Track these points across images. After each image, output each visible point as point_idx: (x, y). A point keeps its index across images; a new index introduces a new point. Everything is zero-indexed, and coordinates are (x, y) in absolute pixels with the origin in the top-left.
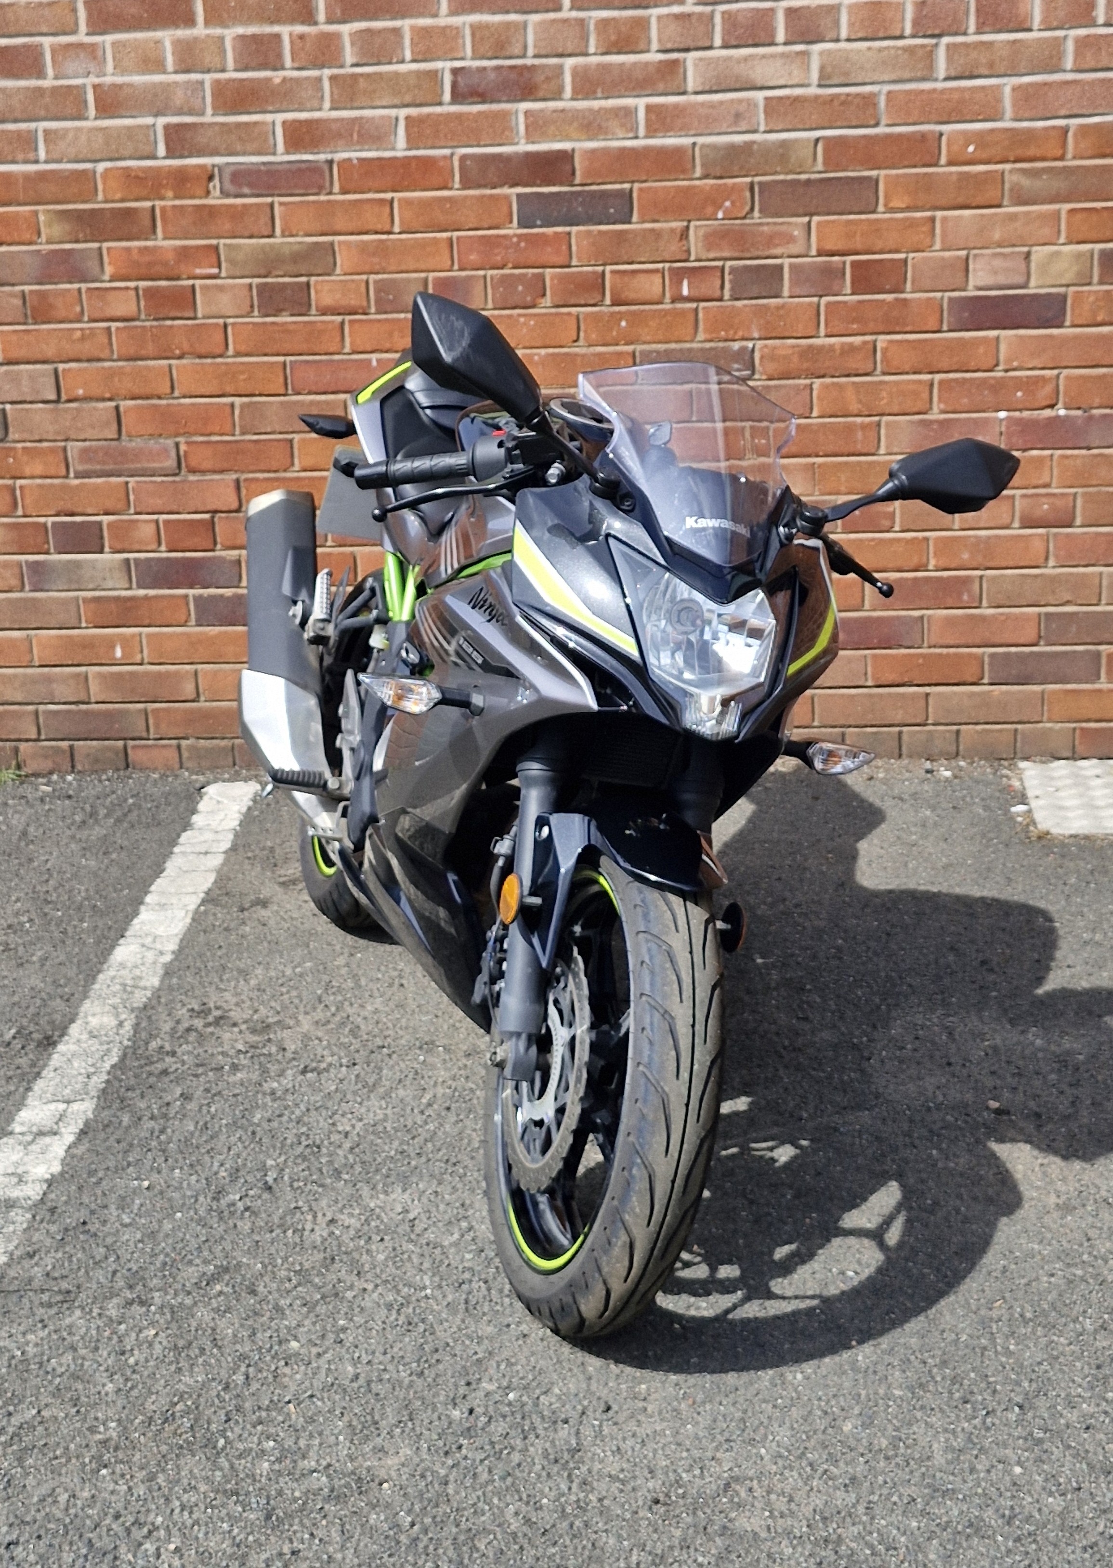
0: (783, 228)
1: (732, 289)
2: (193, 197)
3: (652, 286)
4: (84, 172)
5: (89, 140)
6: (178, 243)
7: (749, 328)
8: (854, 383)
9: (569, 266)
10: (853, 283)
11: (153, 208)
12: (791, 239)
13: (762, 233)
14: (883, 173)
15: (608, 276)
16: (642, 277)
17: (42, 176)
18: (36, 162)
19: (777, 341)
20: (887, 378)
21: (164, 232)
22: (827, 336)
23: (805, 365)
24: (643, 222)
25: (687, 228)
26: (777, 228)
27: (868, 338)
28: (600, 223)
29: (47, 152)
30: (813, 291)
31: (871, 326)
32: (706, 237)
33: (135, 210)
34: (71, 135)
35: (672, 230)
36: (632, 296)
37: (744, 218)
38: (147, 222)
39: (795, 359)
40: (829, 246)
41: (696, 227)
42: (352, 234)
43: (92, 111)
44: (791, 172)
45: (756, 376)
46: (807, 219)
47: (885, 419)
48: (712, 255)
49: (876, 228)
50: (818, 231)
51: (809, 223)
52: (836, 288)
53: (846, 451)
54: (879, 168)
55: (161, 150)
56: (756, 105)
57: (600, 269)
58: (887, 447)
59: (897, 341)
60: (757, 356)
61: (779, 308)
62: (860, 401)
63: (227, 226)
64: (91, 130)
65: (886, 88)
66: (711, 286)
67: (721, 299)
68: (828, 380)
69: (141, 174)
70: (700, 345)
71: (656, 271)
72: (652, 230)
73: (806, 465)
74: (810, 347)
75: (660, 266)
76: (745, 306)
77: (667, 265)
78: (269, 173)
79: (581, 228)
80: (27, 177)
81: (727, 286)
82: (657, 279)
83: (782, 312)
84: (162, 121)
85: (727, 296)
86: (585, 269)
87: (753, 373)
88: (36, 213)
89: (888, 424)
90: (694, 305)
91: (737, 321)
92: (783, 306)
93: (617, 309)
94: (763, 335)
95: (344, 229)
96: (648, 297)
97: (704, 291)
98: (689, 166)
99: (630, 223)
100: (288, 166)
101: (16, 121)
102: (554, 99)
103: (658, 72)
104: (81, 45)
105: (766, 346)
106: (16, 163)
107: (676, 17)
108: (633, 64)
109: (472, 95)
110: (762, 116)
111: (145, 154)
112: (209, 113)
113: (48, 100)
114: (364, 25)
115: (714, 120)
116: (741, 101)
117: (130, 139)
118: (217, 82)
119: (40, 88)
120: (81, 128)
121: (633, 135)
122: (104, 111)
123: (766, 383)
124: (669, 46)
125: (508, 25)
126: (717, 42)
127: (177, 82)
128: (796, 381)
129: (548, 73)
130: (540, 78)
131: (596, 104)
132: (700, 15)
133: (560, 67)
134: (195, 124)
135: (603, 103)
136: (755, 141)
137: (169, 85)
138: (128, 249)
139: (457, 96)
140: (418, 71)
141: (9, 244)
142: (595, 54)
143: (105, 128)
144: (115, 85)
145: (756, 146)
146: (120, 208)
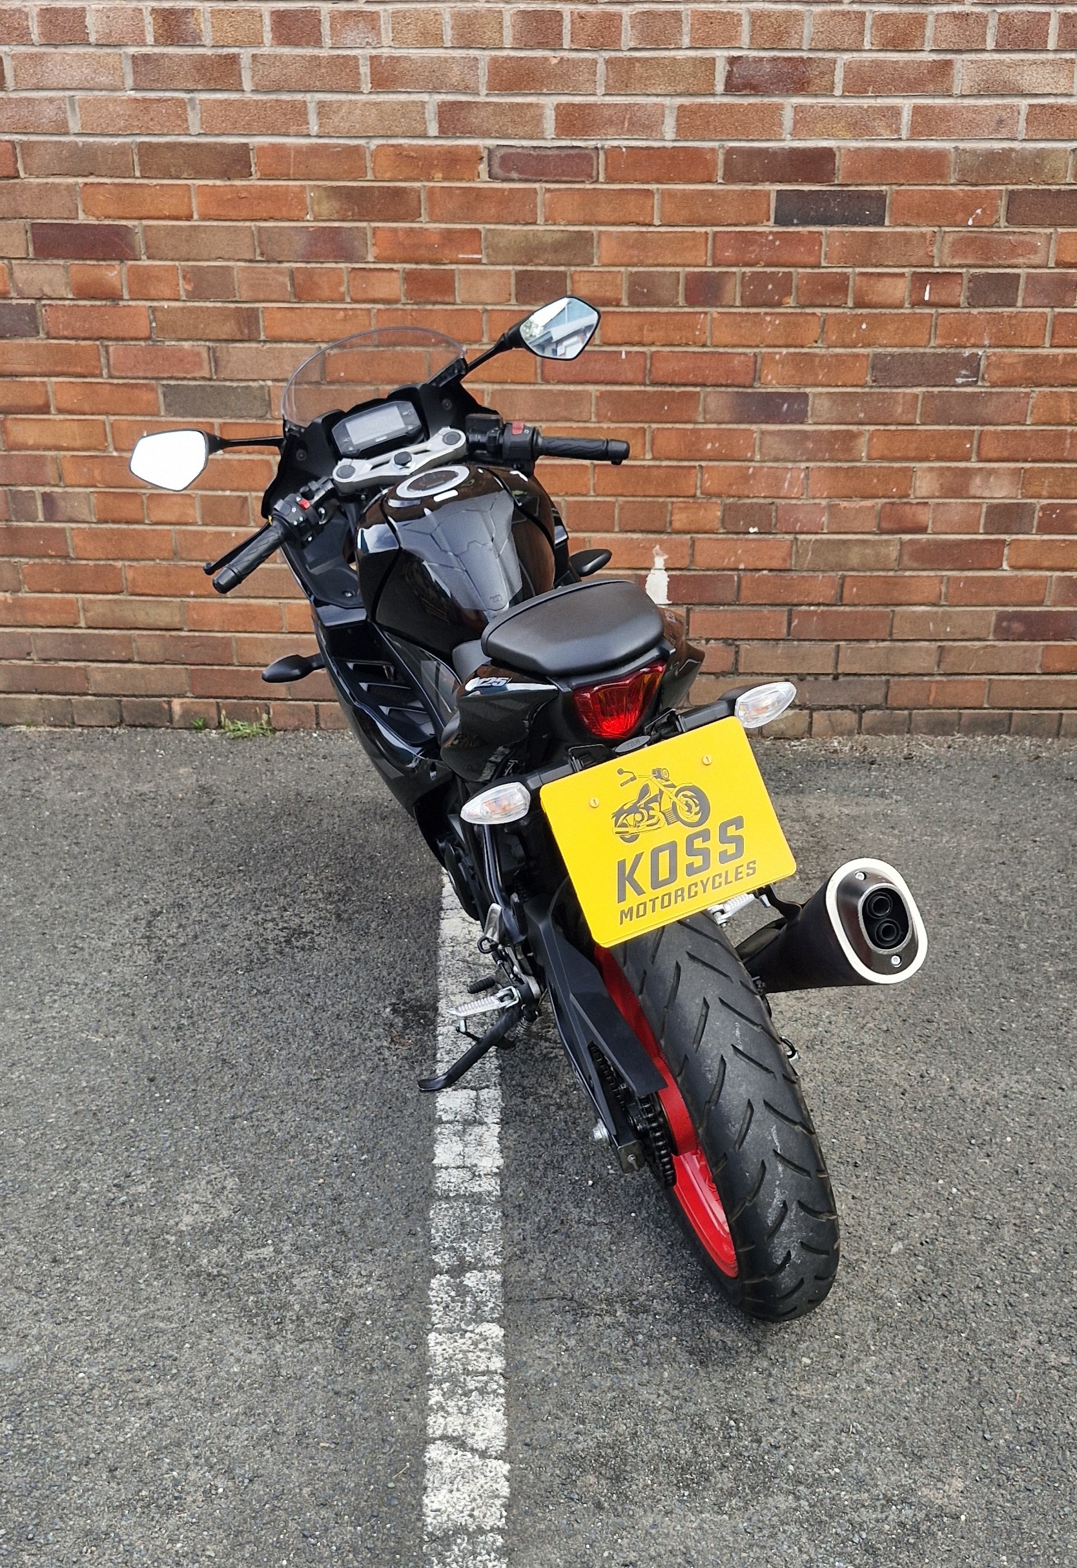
0: (1027, 238)
1: (969, 296)
2: (461, 180)
3: (896, 290)
4: (357, 147)
5: (363, 115)
6: (444, 226)
7: (981, 335)
8: (1070, 393)
9: (819, 266)
11: (420, 189)
12: (1034, 249)
13: (1007, 242)
15: (853, 278)
16: (887, 280)
17: (314, 150)
18: (309, 136)
19: (1006, 350)
21: (428, 214)
22: (1051, 346)
23: (1028, 374)
24: (894, 225)
25: (937, 233)
26: (1022, 237)
28: (855, 224)
29: (319, 126)
30: (1044, 302)
32: (953, 244)
33: (403, 190)
34: (345, 109)
35: (923, 235)
36: (875, 299)
37: (992, 226)
38: (415, 203)
39: (1020, 368)
40: (1068, 259)
41: (945, 233)
42: (613, 224)
43: (366, 86)
44: (1043, 182)
45: (980, 383)
46: (1052, 230)
48: (956, 262)
50: (1058, 243)
51: (1052, 234)
52: (1068, 299)
53: (1053, 456)
55: (433, 129)
56: (1019, 113)
57: (848, 270)
60: (984, 363)
61: (1011, 316)
62: (1073, 410)
63: (493, 210)
64: (365, 104)
66: (950, 293)
67: (957, 306)
68: (1047, 389)
69: (412, 154)
70: (932, 350)
71: (899, 275)
72: (904, 233)
73: (1014, 469)
74: (1035, 356)
75: (904, 270)
76: (980, 313)
77: (913, 270)
78: (539, 158)
79: (833, 228)
80: (299, 150)
81: (965, 293)
82: (900, 283)
83: (1014, 321)
84: (435, 99)
85: (964, 301)
86: (834, 270)
87: (978, 380)
88: (304, 188)
90: (933, 310)
91: (970, 328)
92: (1016, 315)
93: (860, 311)
94: (993, 343)
95: (606, 219)
96: (889, 302)
97: (944, 297)
98: (944, 171)
99: (882, 225)
100: (556, 152)
101: (290, 91)
102: (825, 96)
103: (929, 72)
104: (360, 13)
105: (994, 354)
106: (288, 135)
107: (955, 16)
108: (906, 63)
109: (745, 87)
110: (1022, 124)
111: (418, 133)
112: (484, 91)
113: (323, 70)
114: (647, 7)
115: (978, 125)
116: (1005, 107)
117: (404, 115)
118: (494, 60)
119: (317, 58)
120: (355, 102)
121: (896, 137)
122: (379, 85)
123: (989, 390)
124: (944, 46)
125: (789, 14)
126: (990, 45)
127: (454, 58)
128: (1017, 389)
129: (822, 68)
130: (813, 72)
131: (865, 102)
132: (978, 15)
133: (835, 62)
134: (469, 103)
135: (872, 102)
136: (1012, 150)
137: (446, 60)
138: (395, 230)
139: (731, 87)
140: (695, 59)
141: (277, 220)
142: (870, 50)
143: (380, 103)
144: (392, 58)
145: (1013, 155)
146: (389, 188)
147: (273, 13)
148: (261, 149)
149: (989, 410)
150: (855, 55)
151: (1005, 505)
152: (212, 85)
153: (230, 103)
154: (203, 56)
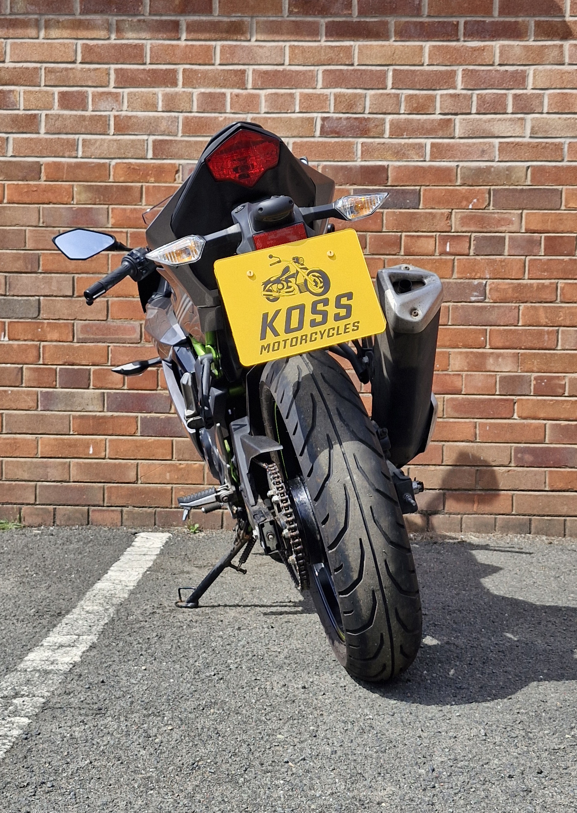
0: (506, 216)
1: (475, 249)
2: (166, 182)
3: (429, 245)
4: (104, 164)
5: (108, 146)
7: (484, 272)
8: (544, 307)
9: (381, 232)
10: (545, 249)
11: (142, 186)
12: (510, 222)
13: (494, 218)
14: (565, 187)
15: (403, 238)
16: (423, 240)
17: (79, 166)
18: (76, 157)
19: (500, 281)
20: (564, 305)
21: (147, 201)
22: (529, 279)
23: (516, 295)
24: (426, 208)
25: (451, 213)
26: (503, 216)
27: (553, 281)
28: (401, 208)
29: (83, 152)
30: (522, 253)
31: (555, 274)
32: (462, 218)
33: (131, 187)
34: (98, 143)
35: (442, 214)
36: (416, 250)
37: (484, 209)
38: (137, 195)
39: (510, 291)
40: (532, 228)
41: (456, 212)
43: (112, 131)
44: (512, 185)
45: (487, 301)
46: (520, 211)
47: (561, 328)
48: (464, 229)
49: (560, 218)
50: (526, 219)
51: (522, 213)
52: (535, 251)
53: (538, 346)
54: (563, 185)
55: (150, 155)
56: (494, 147)
57: (400, 234)
58: (562, 345)
59: (570, 283)
60: (488, 288)
61: (501, 261)
62: (547, 318)
64: (110, 141)
65: (568, 141)
66: (463, 247)
67: (468, 255)
68: (529, 305)
69: (137, 168)
70: (455, 281)
71: (432, 237)
72: (430, 213)
73: (514, 353)
74: (519, 284)
75: (434, 234)
76: (482, 259)
77: (438, 234)
79: (389, 210)
80: (70, 165)
81: (472, 247)
82: (432, 241)
83: (503, 264)
84: (152, 138)
85: (472, 253)
86: (390, 233)
87: (485, 299)
88: (73, 186)
89: (563, 331)
90: (453, 257)
91: (477, 267)
92: (504, 261)
93: (407, 257)
94: (492, 276)
96: (426, 252)
97: (458, 249)
98: (454, 178)
99: (418, 209)
101: (66, 134)
102: (379, 137)
103: (439, 125)
104: (110, 93)
105: (493, 283)
106: (63, 157)
107: (451, 95)
108: (425, 120)
109: (332, 132)
110: (497, 153)
111: (140, 156)
112: (180, 134)
113: (87, 123)
114: (274, 91)
115: (470, 153)
116: (485, 144)
117: (132, 147)
118: (187, 118)
119: (83, 116)
120: (105, 139)
121: (422, 159)
122: (119, 131)
123: (492, 304)
124: (446, 111)
125: (355, 95)
126: (474, 111)
127: (163, 117)
128: (510, 304)
129: (376, 123)
130: (372, 125)
131: (403, 141)
132: (465, 95)
133: (384, 120)
134: (171, 141)
135: (407, 141)
136: (492, 167)
137: (158, 118)
138: (125, 210)
139: (323, 133)
140: (302, 118)
141: (54, 204)
142: (404, 114)
143: (119, 140)
144: (127, 116)
145: (492, 169)
146: (122, 186)
147: (59, 93)
148: (48, 164)
149: (493, 317)
150: (395, 116)
151: (511, 376)
152: (21, 130)
153: (31, 139)
154: (17, 115)
